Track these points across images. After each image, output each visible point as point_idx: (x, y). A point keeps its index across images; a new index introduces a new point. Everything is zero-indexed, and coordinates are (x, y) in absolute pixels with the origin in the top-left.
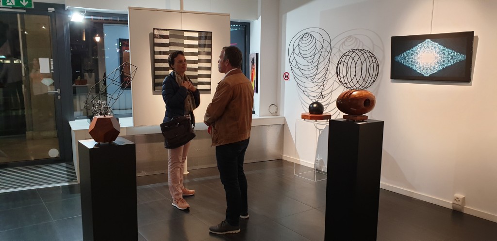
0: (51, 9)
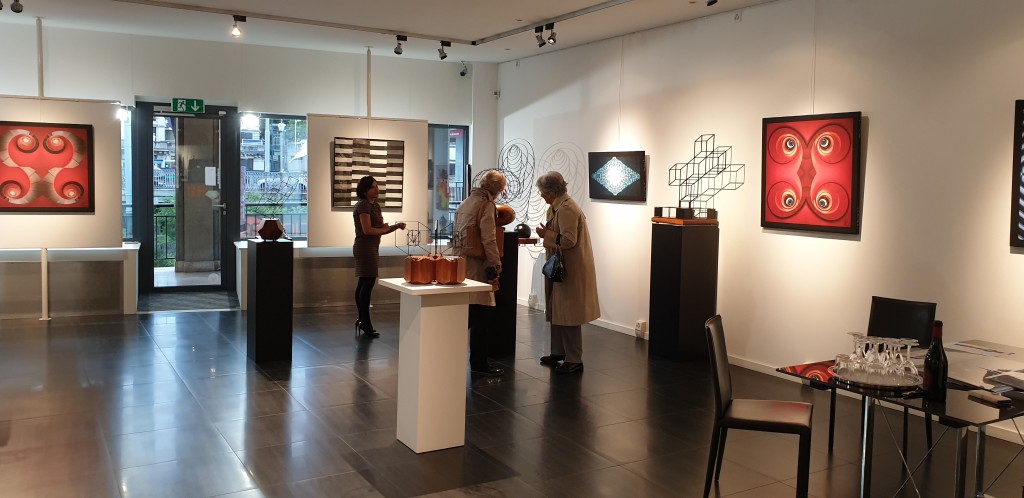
0: (222, 113)
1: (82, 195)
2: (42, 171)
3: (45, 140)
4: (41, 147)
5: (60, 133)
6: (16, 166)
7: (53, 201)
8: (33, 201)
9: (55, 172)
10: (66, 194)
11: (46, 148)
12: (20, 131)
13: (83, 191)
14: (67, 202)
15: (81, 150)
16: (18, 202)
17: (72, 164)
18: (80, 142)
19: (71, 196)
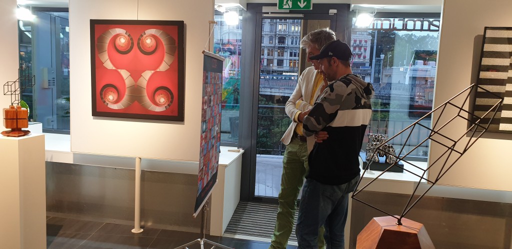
0: (333, 11)
1: (171, 102)
2: (136, 75)
3: (139, 39)
4: (135, 47)
5: (152, 31)
6: (114, 68)
7: (145, 108)
8: (128, 107)
9: (147, 74)
10: (157, 101)
11: (140, 48)
12: (119, 31)
13: (172, 98)
14: (158, 109)
15: (171, 52)
16: (115, 107)
17: (163, 67)
18: (171, 41)
19: (161, 104)
